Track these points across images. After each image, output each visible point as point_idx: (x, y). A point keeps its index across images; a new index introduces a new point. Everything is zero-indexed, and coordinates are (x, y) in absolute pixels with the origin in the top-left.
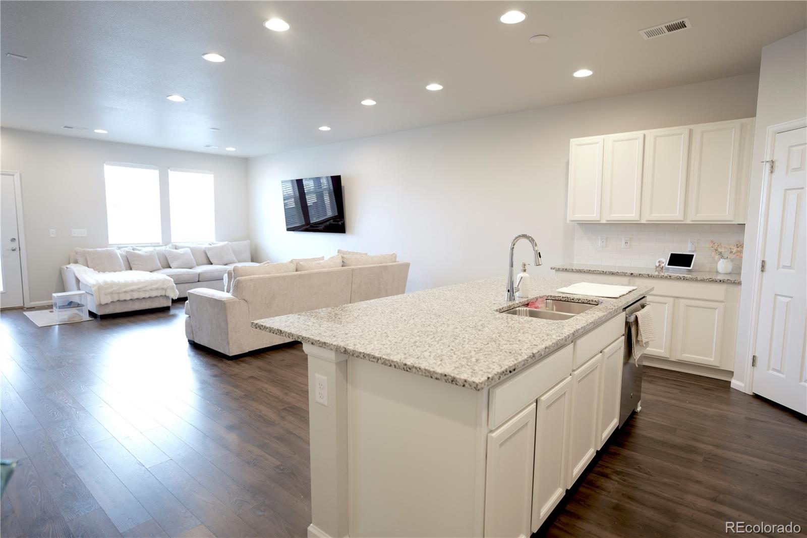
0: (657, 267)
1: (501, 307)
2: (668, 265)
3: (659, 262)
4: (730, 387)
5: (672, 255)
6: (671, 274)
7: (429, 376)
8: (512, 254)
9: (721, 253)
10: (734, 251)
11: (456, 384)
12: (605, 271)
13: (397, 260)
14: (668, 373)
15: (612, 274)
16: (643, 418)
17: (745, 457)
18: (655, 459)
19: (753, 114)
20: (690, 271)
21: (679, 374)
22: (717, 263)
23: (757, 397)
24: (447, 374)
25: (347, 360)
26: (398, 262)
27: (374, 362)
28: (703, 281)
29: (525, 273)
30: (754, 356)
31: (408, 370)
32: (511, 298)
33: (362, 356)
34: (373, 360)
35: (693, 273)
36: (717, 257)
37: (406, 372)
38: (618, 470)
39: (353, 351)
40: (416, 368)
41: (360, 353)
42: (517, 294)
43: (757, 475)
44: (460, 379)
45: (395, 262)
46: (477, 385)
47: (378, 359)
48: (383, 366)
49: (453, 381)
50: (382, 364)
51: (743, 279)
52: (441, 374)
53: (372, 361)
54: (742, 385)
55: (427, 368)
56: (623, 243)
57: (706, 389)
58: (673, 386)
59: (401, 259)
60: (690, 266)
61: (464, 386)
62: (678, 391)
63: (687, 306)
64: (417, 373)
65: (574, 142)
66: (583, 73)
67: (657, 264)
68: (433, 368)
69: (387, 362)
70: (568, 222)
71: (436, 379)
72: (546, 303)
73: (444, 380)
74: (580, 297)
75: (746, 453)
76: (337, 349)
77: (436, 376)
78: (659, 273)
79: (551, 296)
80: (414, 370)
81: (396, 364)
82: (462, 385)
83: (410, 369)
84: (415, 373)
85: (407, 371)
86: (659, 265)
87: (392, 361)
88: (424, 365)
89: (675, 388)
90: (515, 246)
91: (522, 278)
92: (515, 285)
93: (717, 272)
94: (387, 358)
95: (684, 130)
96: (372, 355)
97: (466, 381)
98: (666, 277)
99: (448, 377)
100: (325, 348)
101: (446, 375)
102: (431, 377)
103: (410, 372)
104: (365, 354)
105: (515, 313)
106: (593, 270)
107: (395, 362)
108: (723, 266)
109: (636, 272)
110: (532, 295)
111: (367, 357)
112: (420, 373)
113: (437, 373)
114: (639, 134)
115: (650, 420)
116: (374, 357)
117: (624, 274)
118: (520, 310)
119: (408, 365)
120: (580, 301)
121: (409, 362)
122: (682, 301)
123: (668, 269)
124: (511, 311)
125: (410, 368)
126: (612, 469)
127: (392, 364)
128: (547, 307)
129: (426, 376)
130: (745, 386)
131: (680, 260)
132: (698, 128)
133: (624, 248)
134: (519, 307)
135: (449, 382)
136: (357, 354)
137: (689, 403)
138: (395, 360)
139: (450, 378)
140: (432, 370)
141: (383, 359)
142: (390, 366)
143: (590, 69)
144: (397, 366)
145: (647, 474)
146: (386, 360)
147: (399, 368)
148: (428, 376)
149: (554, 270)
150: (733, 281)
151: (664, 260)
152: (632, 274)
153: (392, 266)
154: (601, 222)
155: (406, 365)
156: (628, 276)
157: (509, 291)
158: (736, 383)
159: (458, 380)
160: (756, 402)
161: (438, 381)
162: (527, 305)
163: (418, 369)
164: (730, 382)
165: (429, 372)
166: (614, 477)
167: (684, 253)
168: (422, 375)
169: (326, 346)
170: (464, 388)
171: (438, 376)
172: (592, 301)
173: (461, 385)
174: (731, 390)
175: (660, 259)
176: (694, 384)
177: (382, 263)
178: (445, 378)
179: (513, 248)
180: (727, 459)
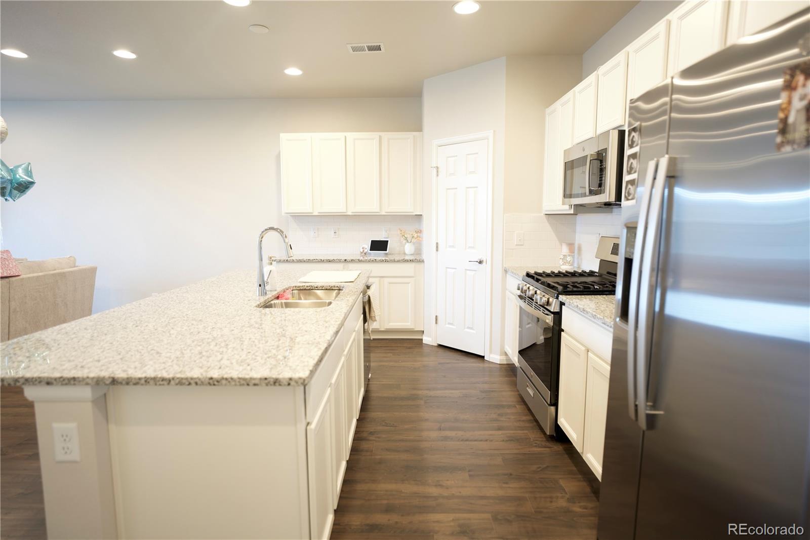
0: (361, 253)
1: (259, 303)
2: (370, 250)
3: (363, 248)
4: (422, 342)
5: (372, 241)
6: (375, 258)
7: (245, 383)
8: (261, 248)
9: (406, 239)
10: (415, 236)
11: (280, 385)
12: (322, 259)
13: (77, 265)
14: (380, 341)
15: (329, 261)
16: (375, 383)
17: (447, 391)
18: (395, 413)
19: (419, 129)
20: (386, 254)
21: (387, 341)
22: (404, 247)
23: (440, 346)
24: (267, 377)
25: (105, 395)
26: (77, 266)
27: (163, 385)
28: (398, 261)
29: (271, 266)
30: (436, 316)
31: (216, 383)
32: (264, 293)
33: (143, 381)
34: (162, 383)
35: (389, 256)
36: (405, 241)
37: (213, 387)
38: (372, 430)
39: (128, 378)
40: (226, 379)
41: (140, 379)
42: (267, 288)
43: (457, 402)
44: (284, 379)
45: (75, 267)
46: (304, 380)
47: (170, 381)
48: (178, 386)
49: (276, 382)
50: (177, 384)
51: (424, 257)
52: (261, 379)
53: (160, 385)
54: (430, 339)
55: (240, 376)
56: (333, 232)
57: (409, 348)
58: (388, 351)
59: (83, 263)
60: (386, 250)
61: (289, 384)
62: (391, 354)
63: (390, 283)
64: (228, 384)
65: (284, 136)
66: (293, 71)
67: (362, 250)
68: (248, 375)
69: (184, 381)
70: (283, 214)
71: (255, 385)
72: (293, 293)
73: (264, 385)
74: (323, 284)
75: (446, 389)
76: (98, 382)
77: (253, 382)
78: (363, 258)
79: (296, 287)
80: (224, 382)
81: (197, 380)
82: (287, 384)
83: (218, 382)
84: (226, 385)
85: (214, 385)
86: (363, 251)
87: (192, 379)
88: (235, 375)
89: (389, 353)
90: (263, 239)
91: (271, 271)
92: (265, 280)
93: (405, 254)
94: (183, 376)
95: (376, 135)
96: (160, 378)
97: (291, 379)
98: (373, 261)
99: (269, 380)
100: (74, 384)
101: (266, 379)
102: (248, 385)
103: (218, 385)
104: (148, 378)
105: (270, 306)
106: (312, 259)
107: (195, 379)
108: (409, 249)
109: (349, 258)
110: (279, 289)
111: (152, 382)
112: (233, 383)
113: (254, 379)
114: (341, 135)
115: (380, 383)
116: (163, 379)
117: (339, 261)
118: (274, 303)
119: (216, 378)
120: (323, 288)
121: (216, 374)
122: (385, 279)
123: (370, 254)
124: (267, 305)
125: (219, 380)
126: (367, 432)
127: (192, 382)
128: (293, 297)
129: (241, 385)
130: (432, 339)
131: (379, 246)
132: (386, 135)
133: (333, 238)
134: (272, 300)
135: (271, 385)
136: (134, 381)
137: (402, 362)
138: (195, 376)
139: (272, 380)
140: (247, 377)
141: (178, 378)
142: (190, 384)
143: (301, 69)
144: (199, 382)
145: (391, 426)
146: (182, 379)
147: (202, 383)
148: (243, 385)
149: (275, 262)
150: (417, 260)
151: (366, 247)
152: (346, 260)
153: (69, 272)
154: (314, 214)
155: (211, 378)
156: (343, 262)
157: (260, 285)
158: (427, 340)
159: (282, 380)
160: (441, 351)
161: (256, 387)
162: (278, 298)
163: (230, 380)
164: (422, 339)
165: (245, 379)
166: (371, 438)
167: (381, 240)
168: (236, 385)
169: (75, 382)
170: (290, 387)
171: (257, 382)
172: (334, 286)
173: (285, 385)
174: (424, 345)
175: (364, 246)
176: (400, 346)
177: (55, 270)
178: (266, 381)
179: (261, 241)
180: (438, 397)
